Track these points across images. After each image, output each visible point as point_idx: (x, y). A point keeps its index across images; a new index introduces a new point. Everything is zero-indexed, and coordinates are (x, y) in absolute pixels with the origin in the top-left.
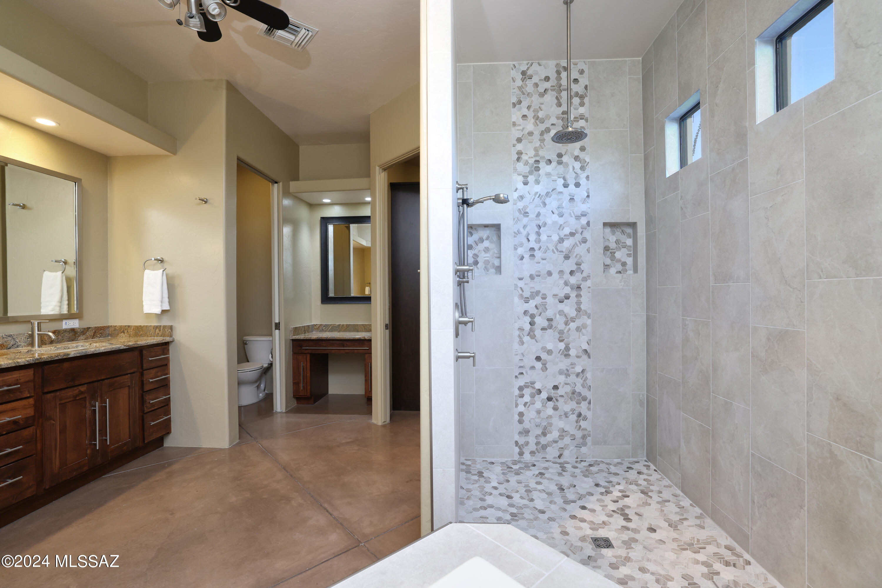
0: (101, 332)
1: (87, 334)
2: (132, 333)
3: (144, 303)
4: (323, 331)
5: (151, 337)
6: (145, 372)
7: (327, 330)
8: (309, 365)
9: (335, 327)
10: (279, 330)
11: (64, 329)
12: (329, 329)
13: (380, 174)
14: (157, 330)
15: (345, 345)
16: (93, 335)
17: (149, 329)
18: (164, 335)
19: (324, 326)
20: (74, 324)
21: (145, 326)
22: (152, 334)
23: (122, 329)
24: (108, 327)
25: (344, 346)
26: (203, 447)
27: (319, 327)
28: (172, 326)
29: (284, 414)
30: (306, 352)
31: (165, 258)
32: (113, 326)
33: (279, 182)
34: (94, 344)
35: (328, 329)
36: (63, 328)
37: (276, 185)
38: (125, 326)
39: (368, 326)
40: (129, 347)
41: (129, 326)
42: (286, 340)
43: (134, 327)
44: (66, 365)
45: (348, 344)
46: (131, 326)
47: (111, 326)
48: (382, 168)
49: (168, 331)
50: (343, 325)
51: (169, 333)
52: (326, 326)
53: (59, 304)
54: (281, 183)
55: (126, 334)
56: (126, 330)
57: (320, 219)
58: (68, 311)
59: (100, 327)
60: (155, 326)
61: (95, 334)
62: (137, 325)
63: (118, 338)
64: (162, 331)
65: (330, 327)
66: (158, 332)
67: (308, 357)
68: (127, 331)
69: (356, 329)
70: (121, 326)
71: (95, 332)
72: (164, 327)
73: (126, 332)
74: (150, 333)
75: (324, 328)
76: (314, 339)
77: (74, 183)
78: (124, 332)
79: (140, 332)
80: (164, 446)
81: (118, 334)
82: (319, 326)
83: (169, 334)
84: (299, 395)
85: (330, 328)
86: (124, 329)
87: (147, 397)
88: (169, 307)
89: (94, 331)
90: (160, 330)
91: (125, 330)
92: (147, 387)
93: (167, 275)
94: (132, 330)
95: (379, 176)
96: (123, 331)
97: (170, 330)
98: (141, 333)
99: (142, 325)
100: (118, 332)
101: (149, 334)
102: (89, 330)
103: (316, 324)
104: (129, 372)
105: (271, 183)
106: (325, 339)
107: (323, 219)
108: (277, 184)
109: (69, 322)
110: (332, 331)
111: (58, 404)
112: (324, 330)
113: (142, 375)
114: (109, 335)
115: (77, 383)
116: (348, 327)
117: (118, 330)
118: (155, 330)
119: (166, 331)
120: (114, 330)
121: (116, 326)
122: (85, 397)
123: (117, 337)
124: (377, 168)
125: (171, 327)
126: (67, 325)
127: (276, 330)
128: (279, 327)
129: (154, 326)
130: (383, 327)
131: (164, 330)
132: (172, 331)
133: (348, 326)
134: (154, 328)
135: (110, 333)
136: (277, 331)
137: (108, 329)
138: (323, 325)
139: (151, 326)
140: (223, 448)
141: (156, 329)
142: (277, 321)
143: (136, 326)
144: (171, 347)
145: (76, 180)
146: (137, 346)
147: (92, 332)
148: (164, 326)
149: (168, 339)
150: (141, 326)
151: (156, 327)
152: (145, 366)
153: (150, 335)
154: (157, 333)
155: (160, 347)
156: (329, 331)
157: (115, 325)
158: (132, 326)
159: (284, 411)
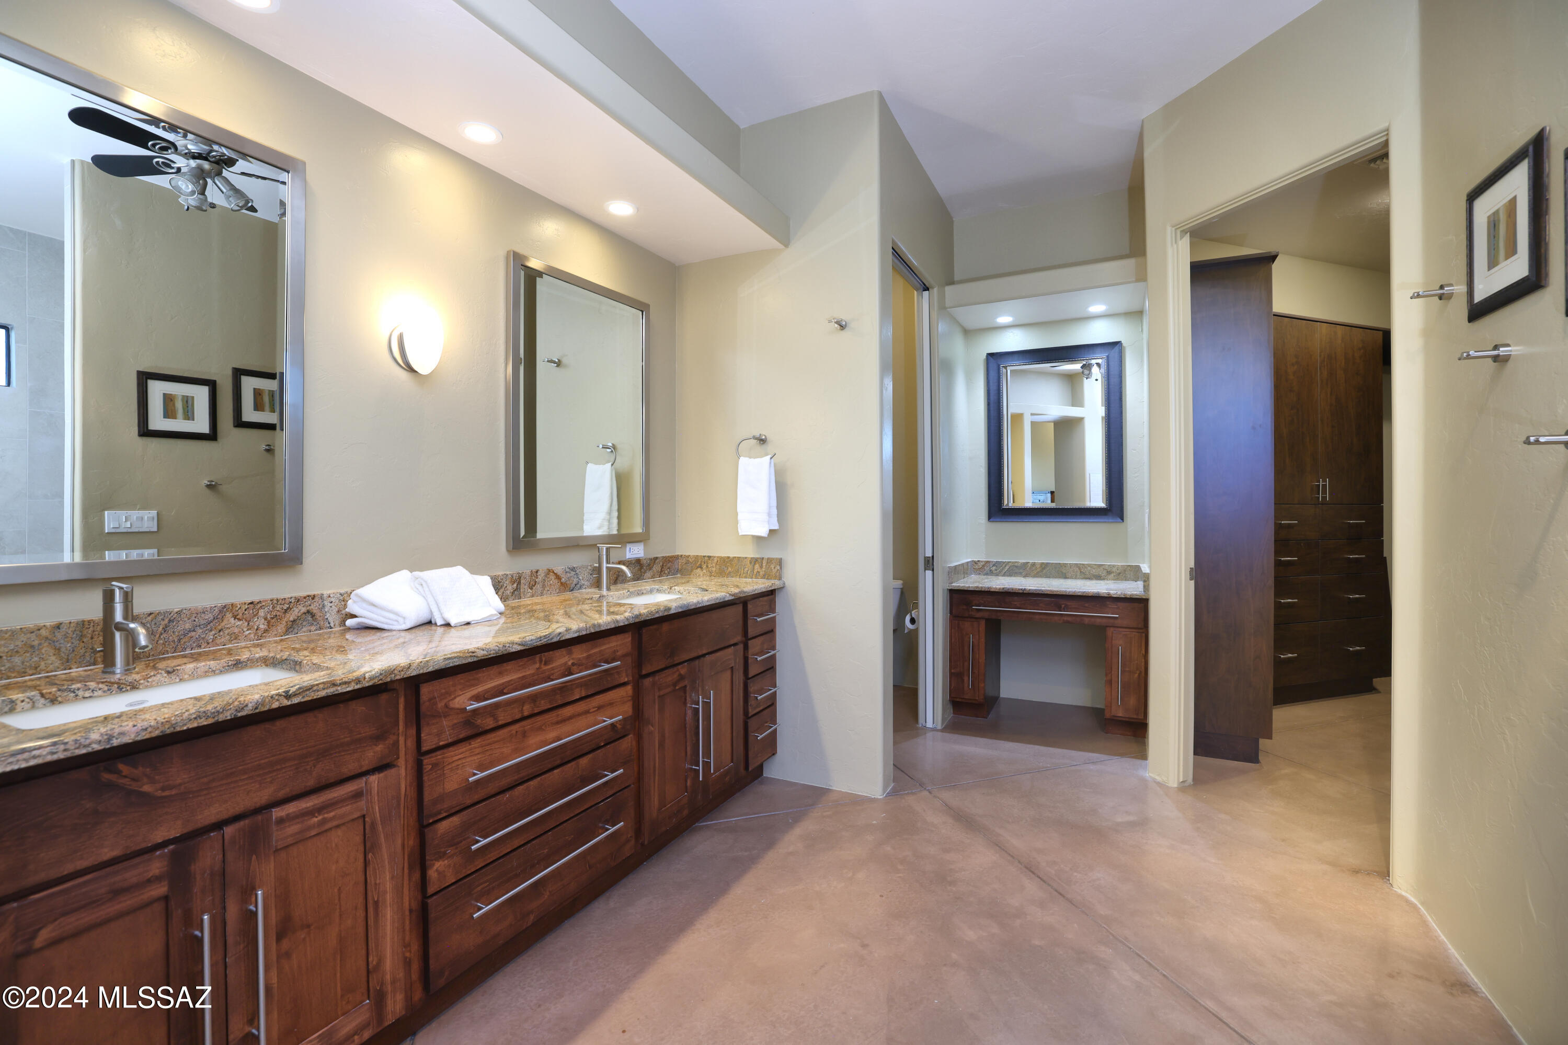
0: (669, 565)
1: (654, 569)
2: (714, 569)
3: (740, 517)
4: (991, 573)
5: (746, 577)
6: (750, 642)
7: (1000, 572)
8: (983, 640)
9: (1016, 567)
10: (933, 570)
11: (630, 560)
12: (1004, 571)
13: (1176, 242)
14: (757, 566)
15: (1063, 606)
16: (660, 571)
17: (743, 564)
18: (769, 575)
19: (994, 565)
20: (636, 551)
21: (735, 557)
22: (747, 573)
23: (698, 562)
24: (677, 557)
25: (1061, 607)
26: (834, 788)
27: (983, 566)
28: (781, 558)
29: (940, 733)
30: (979, 615)
31: (770, 437)
32: (685, 555)
33: (933, 288)
34: (676, 587)
35: (1003, 569)
36: (627, 558)
37: (926, 293)
38: (704, 557)
39: (1089, 568)
40: (735, 596)
41: (709, 557)
42: (943, 590)
43: (718, 559)
44: (665, 627)
45: (1069, 604)
46: (713, 557)
47: (681, 556)
48: (1182, 229)
49: (774, 568)
50: (1034, 564)
51: (777, 572)
52: (996, 564)
53: (608, 517)
54: (935, 290)
55: (705, 571)
56: (705, 563)
57: (986, 355)
58: (618, 530)
59: (668, 557)
60: (754, 558)
61: (663, 569)
62: (723, 556)
63: (692, 576)
64: (764, 567)
65: (1007, 567)
66: (759, 570)
67: (983, 623)
68: (707, 566)
69: (1062, 572)
70: (697, 556)
71: (663, 565)
72: (770, 561)
73: (704, 567)
74: (744, 570)
75: (994, 568)
76: (997, 591)
77: (641, 313)
78: (701, 567)
79: (728, 568)
80: (764, 775)
81: (692, 571)
82: (983, 563)
83: (778, 574)
84: (964, 698)
85: (1006, 570)
86: (701, 561)
87: (752, 688)
88: (777, 524)
89: (661, 564)
90: (761, 567)
91: (703, 563)
92: (752, 671)
93: (775, 465)
94: (714, 565)
95: (1175, 246)
96: (701, 565)
97: (778, 567)
98: (730, 569)
99: (731, 556)
100: (692, 567)
101: (742, 572)
102: (656, 562)
103: (976, 560)
104: (732, 642)
105: (915, 292)
106: (1021, 591)
107: (991, 356)
108: (928, 291)
109: (634, 548)
110: (1010, 575)
111: (656, 697)
112: (995, 572)
113: (746, 648)
114: (677, 571)
115: (677, 660)
116: (1044, 569)
117: (691, 563)
118: (754, 566)
119: (773, 568)
120: (686, 563)
121: (689, 556)
122: (685, 686)
123: (690, 575)
124: (1169, 230)
125: (780, 562)
126: (631, 553)
127: (926, 571)
128: (933, 565)
129: (752, 558)
130: (1185, 574)
131: (769, 566)
132: (781, 568)
133: (1044, 566)
134: (751, 563)
135: (680, 567)
136: (929, 573)
137: (678, 561)
138: (992, 562)
139: (746, 558)
140: (873, 797)
141: (755, 564)
142: (929, 554)
143: (721, 558)
144: (779, 600)
145: (643, 308)
146: (744, 595)
147: (659, 565)
148: (768, 559)
149: (777, 583)
150: (729, 557)
151: (755, 561)
152: (751, 632)
153: (744, 575)
154: (756, 571)
155: (765, 598)
156: (1004, 575)
157: (687, 554)
158: (715, 557)
159: (939, 727)
